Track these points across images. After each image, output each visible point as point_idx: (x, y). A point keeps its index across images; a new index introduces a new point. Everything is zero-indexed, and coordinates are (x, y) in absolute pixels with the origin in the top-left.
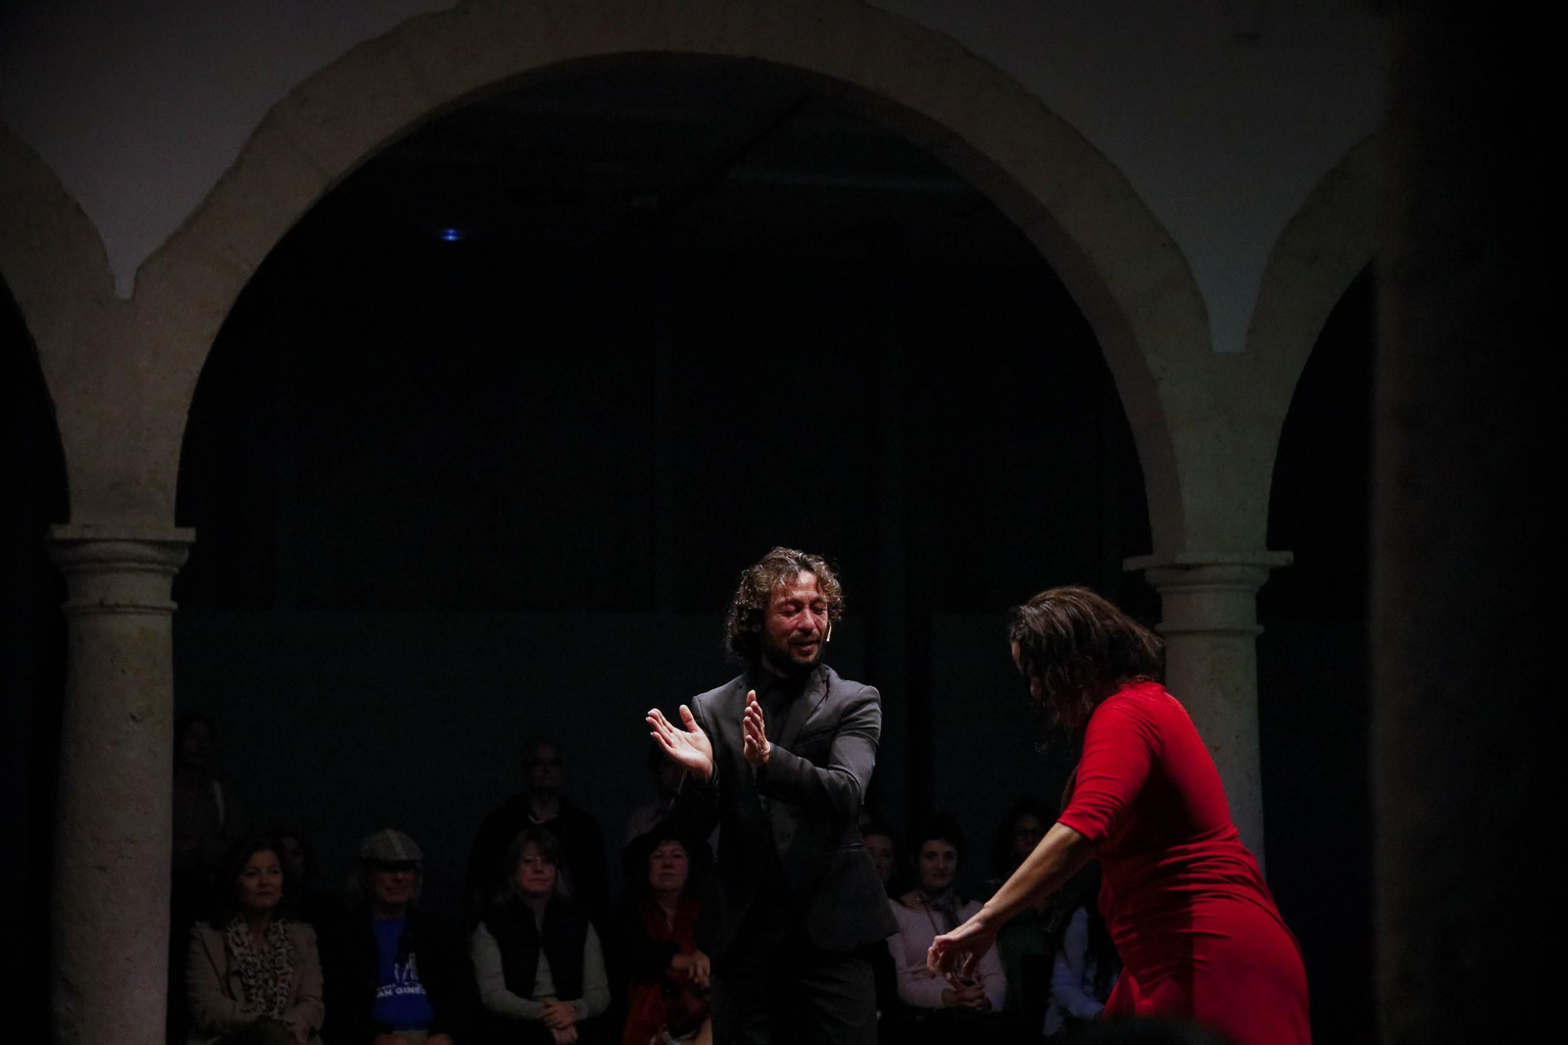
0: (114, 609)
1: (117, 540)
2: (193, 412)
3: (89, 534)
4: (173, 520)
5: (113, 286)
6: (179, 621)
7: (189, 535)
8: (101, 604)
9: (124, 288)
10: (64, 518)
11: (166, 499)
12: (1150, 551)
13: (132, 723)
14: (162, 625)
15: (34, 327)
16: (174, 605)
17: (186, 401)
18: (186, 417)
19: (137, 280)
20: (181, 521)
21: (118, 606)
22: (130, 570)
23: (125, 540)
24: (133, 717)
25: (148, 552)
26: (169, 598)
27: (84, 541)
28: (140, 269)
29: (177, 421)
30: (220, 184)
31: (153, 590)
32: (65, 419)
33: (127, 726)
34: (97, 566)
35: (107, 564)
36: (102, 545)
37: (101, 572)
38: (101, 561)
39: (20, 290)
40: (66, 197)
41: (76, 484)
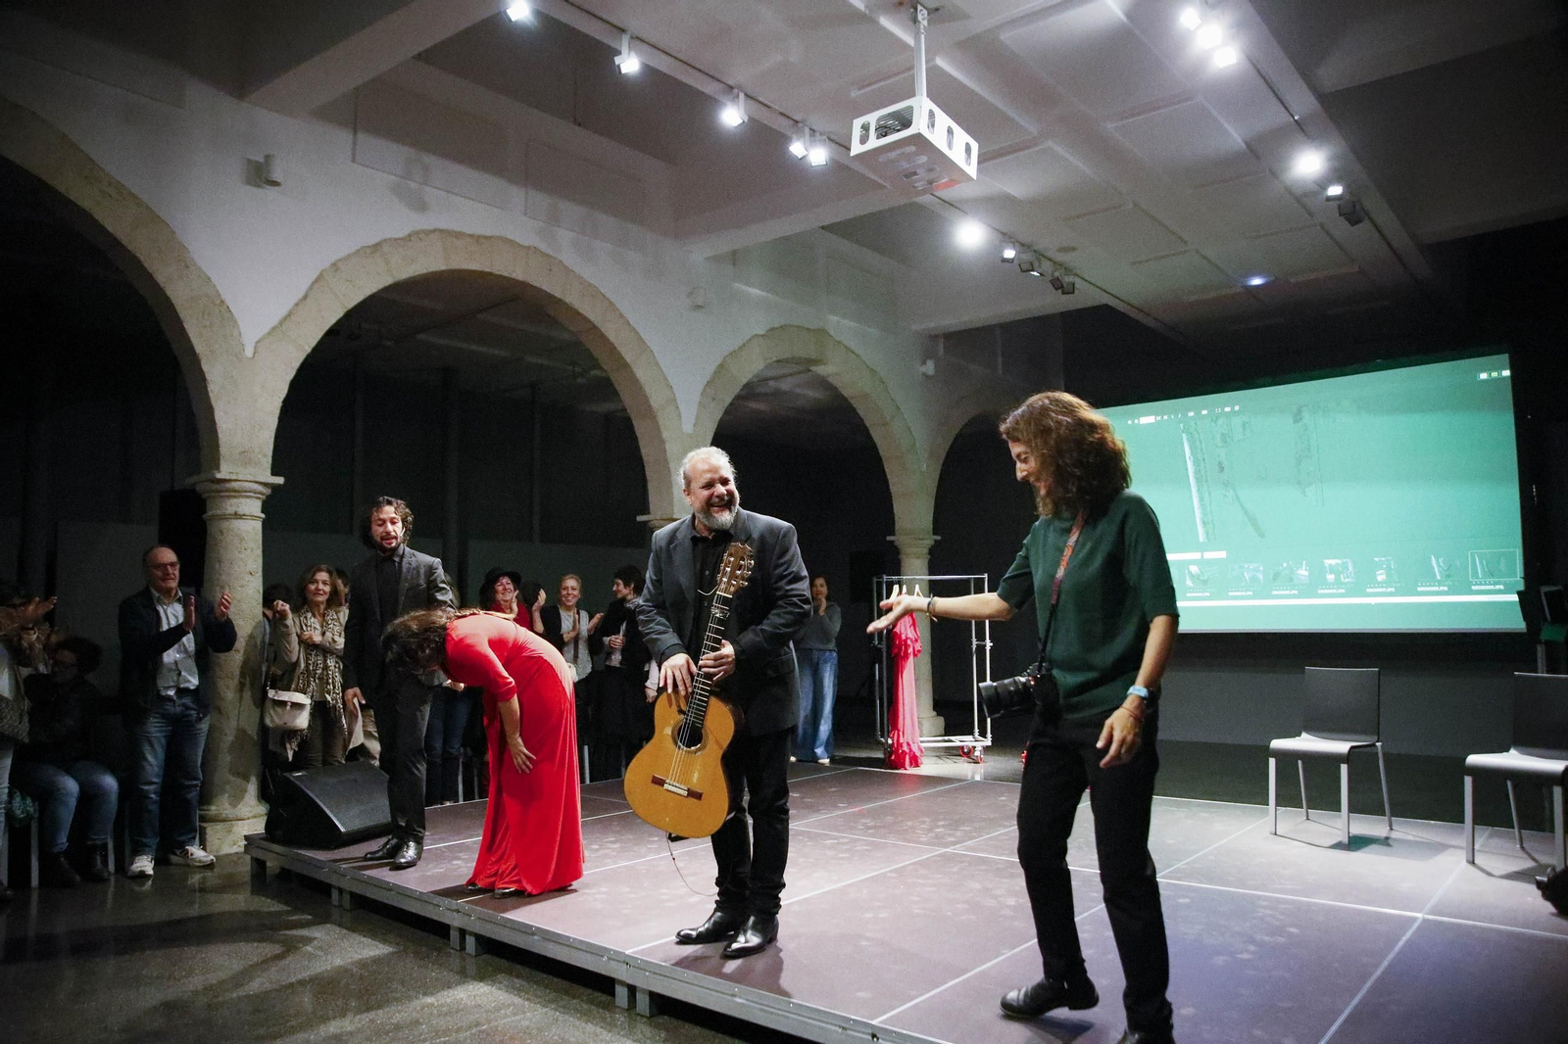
0: (237, 516)
1: (246, 481)
2: (281, 419)
3: (234, 477)
4: (269, 470)
5: (244, 350)
6: (265, 524)
7: (280, 480)
8: (236, 514)
9: (249, 352)
10: (218, 468)
11: (267, 461)
12: (649, 513)
13: (249, 575)
14: (258, 525)
15: (205, 367)
16: (263, 516)
17: (278, 412)
18: (277, 420)
19: (255, 348)
20: (274, 473)
21: (244, 515)
22: (249, 497)
23: (250, 481)
24: (250, 573)
25: (260, 488)
26: (260, 509)
27: (230, 481)
28: (257, 342)
29: (273, 423)
30: (297, 305)
31: (253, 507)
32: (219, 416)
33: (248, 577)
34: (232, 494)
35: (238, 493)
36: (238, 483)
37: (235, 497)
38: (235, 491)
39: (199, 347)
40: (222, 301)
41: (223, 450)
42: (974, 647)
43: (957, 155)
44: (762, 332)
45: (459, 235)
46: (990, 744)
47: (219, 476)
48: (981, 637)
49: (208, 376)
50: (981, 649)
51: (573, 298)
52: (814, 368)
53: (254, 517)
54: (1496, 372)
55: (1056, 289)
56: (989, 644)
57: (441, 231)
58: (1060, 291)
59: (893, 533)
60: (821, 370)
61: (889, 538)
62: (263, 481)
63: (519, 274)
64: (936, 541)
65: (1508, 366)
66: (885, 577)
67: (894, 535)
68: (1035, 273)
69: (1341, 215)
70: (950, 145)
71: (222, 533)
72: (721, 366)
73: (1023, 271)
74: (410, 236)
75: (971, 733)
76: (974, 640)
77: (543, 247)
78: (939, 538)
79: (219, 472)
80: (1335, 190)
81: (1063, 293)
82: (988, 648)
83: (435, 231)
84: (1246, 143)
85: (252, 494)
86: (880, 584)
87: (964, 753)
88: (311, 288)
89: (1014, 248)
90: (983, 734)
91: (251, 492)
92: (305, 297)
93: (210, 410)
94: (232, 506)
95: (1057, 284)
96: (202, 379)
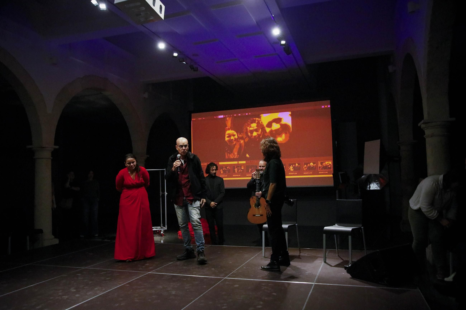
12: (32, 145)
42: (161, 195)
43: (157, 9)
44: (82, 77)
46: (166, 229)
48: (163, 191)
50: (163, 195)
52: (103, 93)
54: (326, 106)
55: (192, 69)
56: (166, 194)
58: (193, 70)
64: (147, 157)
65: (330, 104)
68: (184, 63)
69: (284, 51)
70: (154, 5)
72: (64, 89)
73: (180, 61)
75: (159, 225)
76: (161, 192)
78: (148, 156)
80: (283, 42)
81: (194, 71)
82: (166, 195)
84: (257, 22)
87: (157, 233)
89: (177, 53)
90: (164, 226)
95: (192, 67)
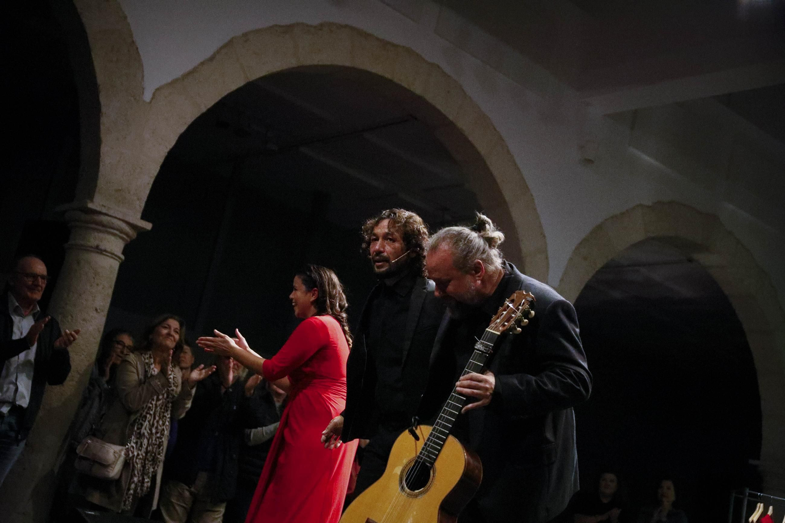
0: (98, 250)
1: (116, 218)
2: (163, 167)
3: (104, 211)
4: (140, 215)
5: (143, 93)
6: (123, 267)
7: (148, 226)
9: (147, 97)
10: (91, 198)
11: (140, 205)
13: (95, 312)
14: (116, 265)
15: (102, 99)
16: (123, 257)
17: (161, 160)
18: (159, 168)
19: (154, 94)
20: (144, 217)
21: (105, 251)
22: (114, 235)
23: (119, 219)
24: (96, 310)
25: (127, 228)
26: (121, 251)
27: (100, 213)
28: (157, 90)
29: (154, 170)
30: (202, 64)
31: (116, 246)
32: (104, 149)
33: (94, 314)
34: (100, 228)
35: (106, 228)
36: (109, 218)
37: (100, 231)
38: (104, 226)
39: (100, 79)
40: (133, 42)
41: (101, 182)
44: (650, 204)
45: (367, 36)
47: (90, 205)
49: (104, 109)
51: (464, 124)
52: (696, 256)
53: (113, 255)
57: (353, 29)
59: (758, 458)
60: (705, 259)
61: (752, 462)
62: (131, 221)
63: (418, 90)
66: (748, 491)
67: (759, 459)
71: (79, 263)
72: (599, 227)
74: (322, 26)
77: (447, 69)
79: (92, 201)
83: (346, 26)
85: (117, 233)
86: (739, 503)
88: (218, 52)
91: (117, 230)
92: (212, 59)
93: (97, 142)
94: (95, 239)
96: (96, 110)
